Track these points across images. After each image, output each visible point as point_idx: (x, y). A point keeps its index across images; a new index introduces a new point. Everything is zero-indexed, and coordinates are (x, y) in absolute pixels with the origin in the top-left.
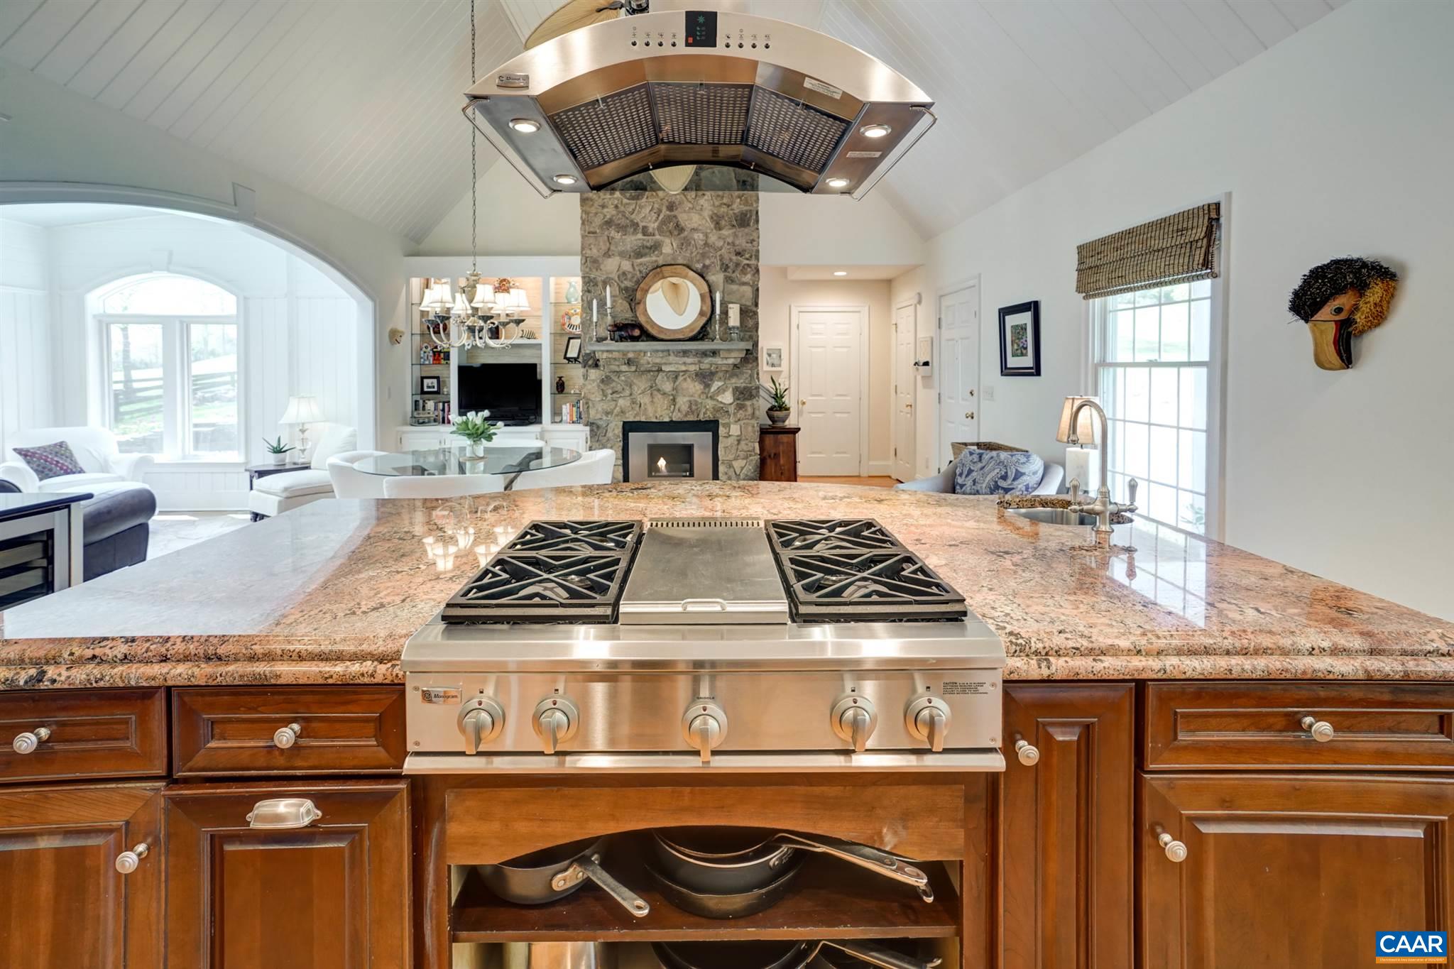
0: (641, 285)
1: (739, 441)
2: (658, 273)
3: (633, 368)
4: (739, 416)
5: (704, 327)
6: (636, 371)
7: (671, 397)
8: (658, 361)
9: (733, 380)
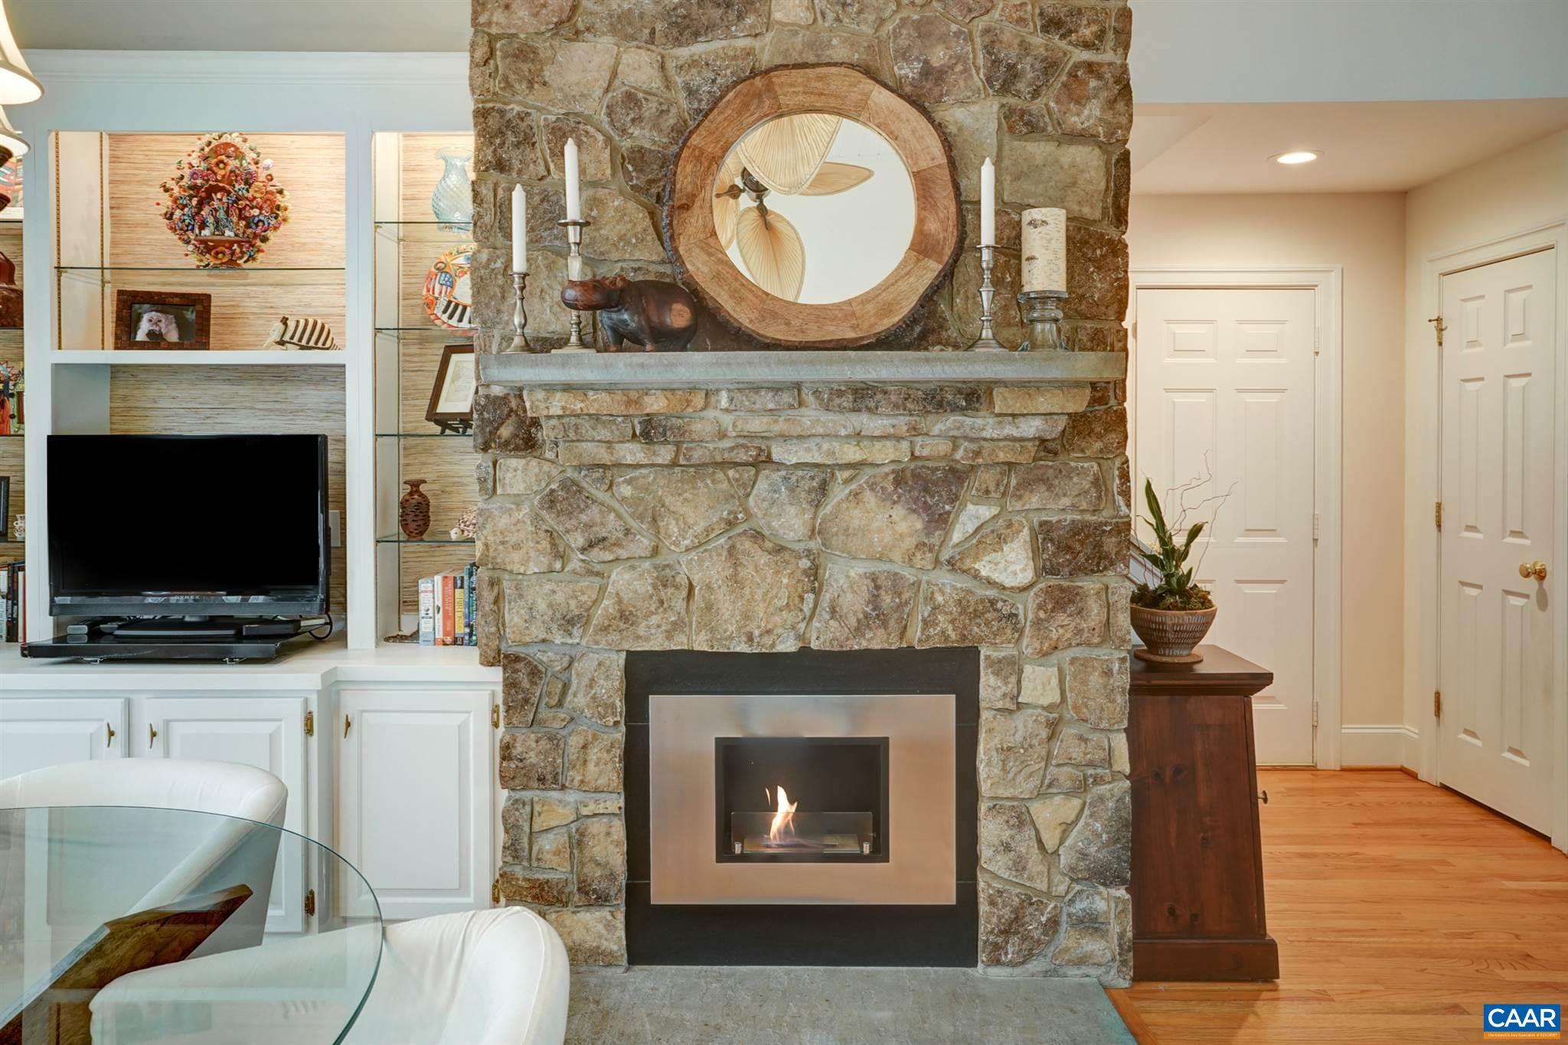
0: (695, 140)
1: (1054, 727)
2: (759, 95)
3: (665, 454)
4: (1054, 635)
5: (929, 299)
6: (674, 464)
7: (805, 563)
8: (757, 425)
9: (1034, 500)
